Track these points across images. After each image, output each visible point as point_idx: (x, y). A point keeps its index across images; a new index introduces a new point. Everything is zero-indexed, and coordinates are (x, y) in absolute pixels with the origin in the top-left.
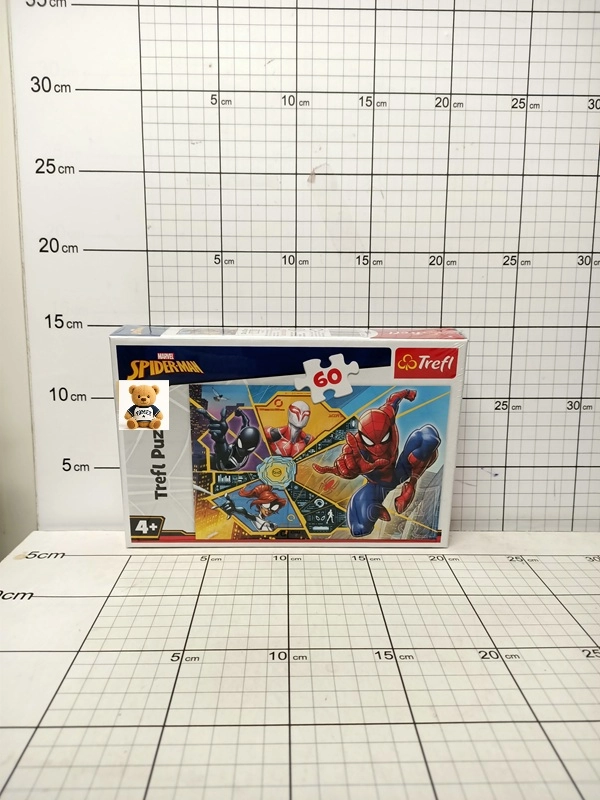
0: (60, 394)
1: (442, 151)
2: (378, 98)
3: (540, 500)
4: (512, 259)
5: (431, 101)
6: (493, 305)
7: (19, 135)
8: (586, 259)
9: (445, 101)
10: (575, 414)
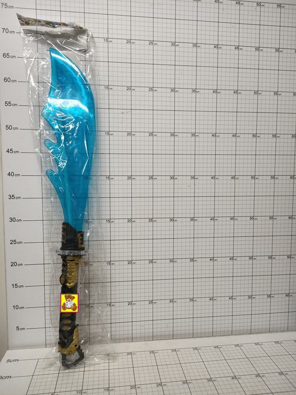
0: (16, 307)
1: (130, 233)
2: (111, 220)
3: (163, 330)
4: (151, 261)
5: (127, 220)
6: (147, 274)
7: (5, 234)
8: (172, 261)
9: (130, 220)
10: (172, 304)
